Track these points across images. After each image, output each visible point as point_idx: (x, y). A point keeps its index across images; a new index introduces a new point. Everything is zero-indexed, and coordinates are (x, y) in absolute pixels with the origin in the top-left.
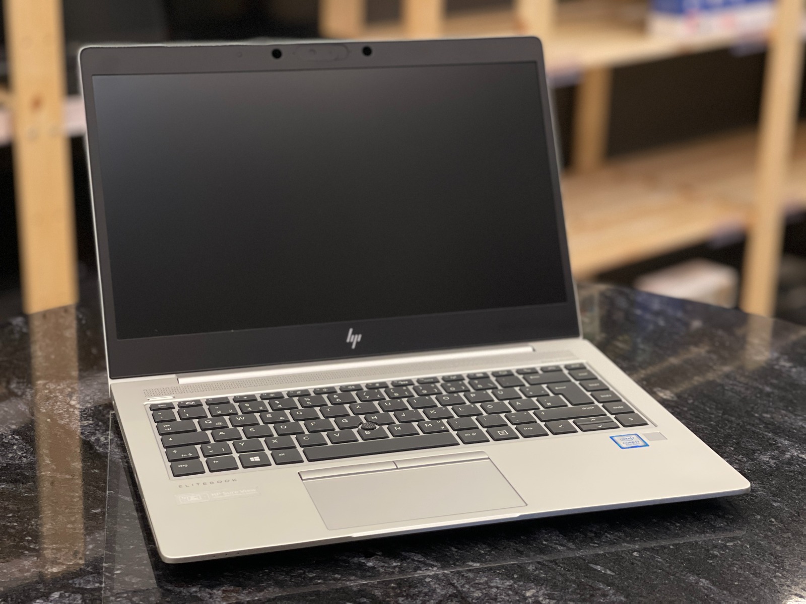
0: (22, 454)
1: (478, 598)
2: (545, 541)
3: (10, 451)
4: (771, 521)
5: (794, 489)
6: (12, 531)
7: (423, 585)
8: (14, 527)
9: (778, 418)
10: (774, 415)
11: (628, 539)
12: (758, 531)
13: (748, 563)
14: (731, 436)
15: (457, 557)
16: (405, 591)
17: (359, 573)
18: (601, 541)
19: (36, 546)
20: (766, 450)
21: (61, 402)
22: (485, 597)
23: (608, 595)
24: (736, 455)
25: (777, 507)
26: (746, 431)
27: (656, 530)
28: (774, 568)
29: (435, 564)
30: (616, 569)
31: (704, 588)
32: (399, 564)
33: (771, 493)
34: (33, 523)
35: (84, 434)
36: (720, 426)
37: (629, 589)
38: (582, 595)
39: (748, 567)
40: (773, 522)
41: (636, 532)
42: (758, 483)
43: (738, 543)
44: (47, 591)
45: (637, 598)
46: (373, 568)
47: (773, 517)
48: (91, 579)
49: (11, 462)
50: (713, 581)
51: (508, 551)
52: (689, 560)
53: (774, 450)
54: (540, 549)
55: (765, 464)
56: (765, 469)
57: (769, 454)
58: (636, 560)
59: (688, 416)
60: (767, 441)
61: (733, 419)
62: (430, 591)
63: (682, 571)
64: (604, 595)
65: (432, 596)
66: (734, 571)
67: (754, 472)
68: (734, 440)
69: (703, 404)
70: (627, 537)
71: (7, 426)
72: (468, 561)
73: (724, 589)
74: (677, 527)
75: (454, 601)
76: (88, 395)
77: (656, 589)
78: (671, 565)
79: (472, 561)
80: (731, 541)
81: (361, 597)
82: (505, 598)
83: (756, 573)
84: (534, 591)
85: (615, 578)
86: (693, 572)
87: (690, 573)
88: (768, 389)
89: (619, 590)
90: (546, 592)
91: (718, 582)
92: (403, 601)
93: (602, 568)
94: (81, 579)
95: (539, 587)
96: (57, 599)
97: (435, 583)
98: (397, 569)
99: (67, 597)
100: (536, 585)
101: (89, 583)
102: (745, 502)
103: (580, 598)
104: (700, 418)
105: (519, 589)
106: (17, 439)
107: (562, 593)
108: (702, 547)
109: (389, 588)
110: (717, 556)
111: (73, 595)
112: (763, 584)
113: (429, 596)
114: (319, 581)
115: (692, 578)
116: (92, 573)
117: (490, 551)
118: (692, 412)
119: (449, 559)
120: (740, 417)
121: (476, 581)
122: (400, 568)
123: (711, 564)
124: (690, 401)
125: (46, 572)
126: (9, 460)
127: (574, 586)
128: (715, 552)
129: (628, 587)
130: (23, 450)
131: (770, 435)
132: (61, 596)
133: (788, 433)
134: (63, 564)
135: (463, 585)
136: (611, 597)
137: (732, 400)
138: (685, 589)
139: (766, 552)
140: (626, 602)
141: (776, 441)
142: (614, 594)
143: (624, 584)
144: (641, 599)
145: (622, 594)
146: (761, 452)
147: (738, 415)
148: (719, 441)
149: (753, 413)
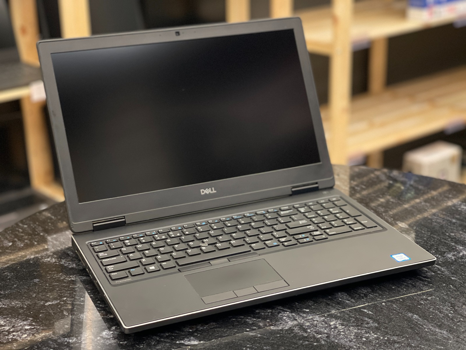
1: (308, 326)
2: (340, 298)
4: (450, 287)
5: (463, 270)
7: (282, 320)
9: (458, 235)
10: (456, 234)
11: (380, 297)
12: (443, 292)
13: (438, 307)
15: (298, 307)
16: (274, 323)
17: (252, 315)
18: (367, 298)
20: (450, 251)
25: (453, 280)
26: (441, 242)
27: (394, 292)
28: (450, 309)
29: (288, 310)
30: (374, 311)
31: (415, 319)
32: (271, 311)
33: (451, 273)
37: (380, 320)
38: (357, 324)
39: (437, 309)
40: (451, 287)
41: (384, 293)
42: (445, 268)
45: (383, 324)
46: (259, 313)
47: (451, 285)
50: (420, 316)
51: (322, 304)
52: (409, 306)
53: (454, 251)
54: (337, 302)
55: (449, 259)
56: (449, 261)
57: (452, 253)
58: (384, 307)
60: (452, 247)
62: (285, 323)
63: (405, 311)
64: (368, 323)
65: (286, 325)
66: (430, 311)
67: (444, 263)
68: (435, 247)
69: (421, 229)
70: (380, 296)
72: (303, 309)
73: (425, 319)
74: (404, 290)
75: (297, 327)
77: (392, 320)
78: (400, 309)
79: (305, 309)
80: (430, 297)
81: (254, 326)
83: (441, 311)
84: (335, 322)
85: (373, 315)
86: (411, 312)
87: (409, 312)
88: (454, 221)
89: (375, 321)
90: (340, 323)
91: (422, 316)
92: (273, 328)
93: (367, 311)
95: (337, 320)
97: (288, 319)
98: (270, 313)
99: (119, 329)
100: (335, 319)
102: (438, 278)
103: (356, 325)
104: (419, 237)
105: (327, 321)
107: (347, 323)
108: (416, 300)
109: (266, 322)
110: (422, 304)
112: (444, 317)
113: (285, 325)
114: (234, 319)
115: (410, 315)
117: (314, 304)
119: (294, 308)
120: (439, 235)
121: (307, 318)
122: (271, 312)
123: (419, 308)
127: (353, 319)
128: (422, 302)
129: (379, 319)
131: (453, 244)
133: (462, 243)
135: (301, 320)
137: (436, 227)
138: (406, 320)
139: (447, 301)
140: (378, 326)
141: (456, 247)
142: (372, 323)
143: (377, 318)
144: (385, 325)
145: (376, 322)
146: (448, 253)
147: (438, 234)
148: (428, 248)
149: (445, 233)
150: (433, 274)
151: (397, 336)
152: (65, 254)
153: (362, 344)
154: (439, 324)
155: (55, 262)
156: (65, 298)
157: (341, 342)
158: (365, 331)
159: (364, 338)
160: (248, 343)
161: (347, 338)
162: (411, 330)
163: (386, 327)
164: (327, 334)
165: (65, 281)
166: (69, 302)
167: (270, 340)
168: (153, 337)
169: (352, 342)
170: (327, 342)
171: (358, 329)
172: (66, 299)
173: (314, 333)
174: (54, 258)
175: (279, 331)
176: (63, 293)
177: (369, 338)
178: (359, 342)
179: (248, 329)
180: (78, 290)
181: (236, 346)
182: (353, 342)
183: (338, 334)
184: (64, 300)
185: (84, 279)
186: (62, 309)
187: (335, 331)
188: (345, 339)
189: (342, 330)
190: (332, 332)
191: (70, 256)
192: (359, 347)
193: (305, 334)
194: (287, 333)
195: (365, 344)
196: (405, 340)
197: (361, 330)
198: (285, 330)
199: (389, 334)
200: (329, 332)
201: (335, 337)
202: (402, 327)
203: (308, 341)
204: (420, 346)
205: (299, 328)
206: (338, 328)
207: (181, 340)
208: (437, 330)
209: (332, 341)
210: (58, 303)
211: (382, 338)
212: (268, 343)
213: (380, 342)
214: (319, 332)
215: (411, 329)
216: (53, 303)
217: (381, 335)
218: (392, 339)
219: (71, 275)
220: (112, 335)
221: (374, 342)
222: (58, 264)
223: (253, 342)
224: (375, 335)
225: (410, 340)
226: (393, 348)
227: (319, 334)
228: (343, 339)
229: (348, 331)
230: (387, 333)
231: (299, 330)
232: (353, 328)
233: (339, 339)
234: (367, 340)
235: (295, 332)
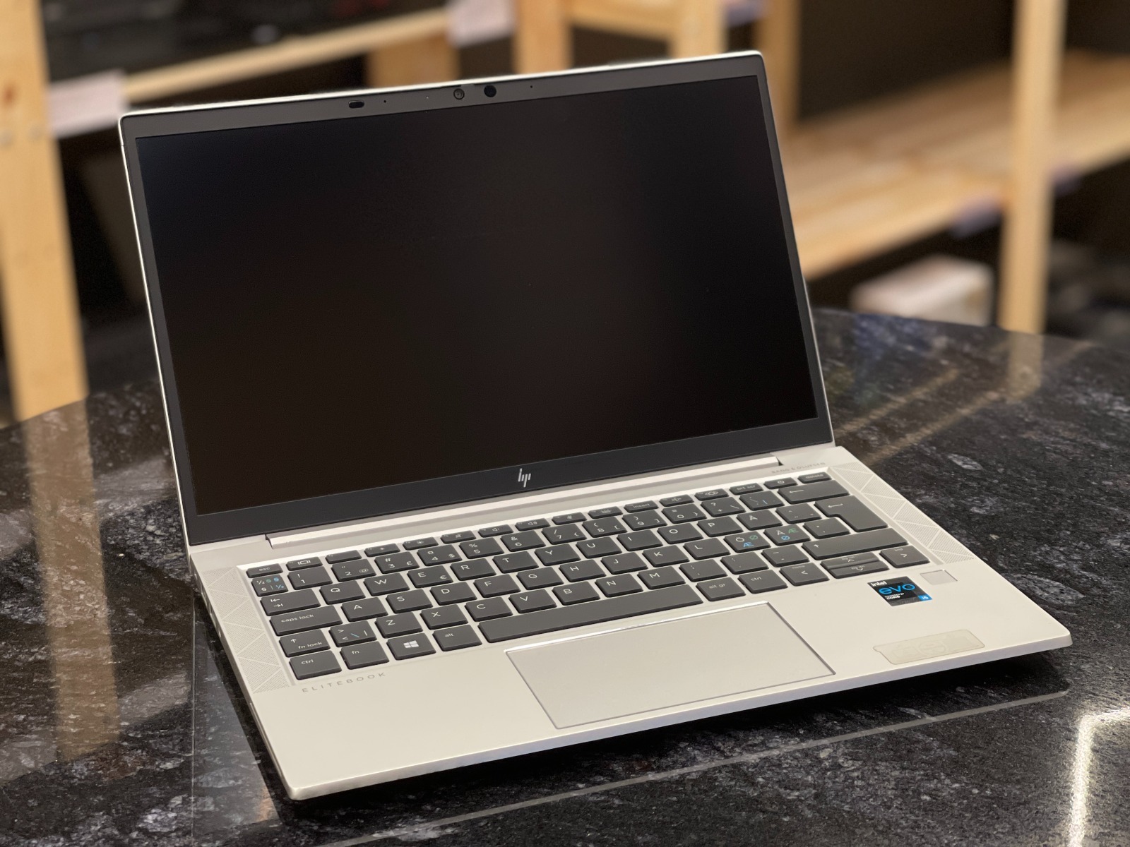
0: (93, 605)
1: (755, 766)
3: (77, 603)
7: (677, 752)
8: (100, 710)
9: (1124, 485)
10: (1118, 481)
12: (1120, 646)
14: (1064, 515)
16: (654, 762)
19: (137, 734)
20: (1115, 532)
21: (134, 528)
22: (765, 762)
24: (1074, 542)
26: (1083, 506)
30: (936, 712)
35: (174, 571)
36: (1047, 502)
37: (959, 738)
42: (1110, 579)
43: (1096, 664)
44: (163, 795)
45: (972, 750)
48: (221, 775)
49: (80, 617)
53: (1125, 530)
55: (1116, 551)
56: (1117, 559)
57: (1118, 536)
58: (962, 697)
59: (1002, 491)
60: (1115, 519)
61: (1063, 490)
62: (688, 760)
64: (927, 750)
65: (692, 766)
67: (1103, 564)
68: (1069, 521)
69: (1019, 472)
71: (65, 568)
75: (724, 772)
76: (170, 517)
77: (995, 736)
81: (596, 775)
82: (792, 762)
84: (830, 750)
85: (937, 725)
88: (1104, 446)
90: (846, 751)
92: (653, 776)
93: (917, 712)
94: (207, 776)
96: (180, 806)
97: (694, 749)
101: (219, 781)
102: (1097, 606)
104: (1018, 493)
106: (82, 586)
107: (868, 752)
109: (632, 760)
111: (200, 798)
113: (688, 767)
116: (221, 767)
118: (1006, 485)
120: (1071, 487)
121: (750, 743)
124: (1001, 470)
125: (158, 769)
126: (76, 616)
127: (883, 739)
129: (957, 736)
130: (94, 600)
131: (1116, 510)
132: (184, 801)
134: (180, 757)
135: (732, 748)
136: (935, 751)
137: (1058, 464)
140: (957, 757)
141: (1125, 518)
142: (940, 748)
143: (949, 731)
144: (977, 751)
145: (950, 746)
146: (1108, 535)
147: (1069, 484)
148: (1048, 522)
149: (1088, 480)
150: (1081, 596)
151: (1018, 782)
152: (12, 584)
153: (924, 813)
156: (22, 717)
157: (859, 810)
158: (922, 773)
159: (926, 794)
160: (588, 826)
161: (877, 795)
163: (980, 761)
164: (814, 786)
165: (16, 663)
166: (34, 727)
167: (651, 815)
168: (301, 824)
169: (893, 809)
170: (818, 811)
171: (903, 768)
172: (24, 720)
173: (776, 787)
175: (674, 786)
176: (13, 700)
177: (939, 794)
178: (911, 806)
179: (583, 783)
181: (553, 839)
182: (896, 807)
183: (848, 787)
184: (18, 723)
185: (76, 656)
187: (836, 777)
188: (872, 799)
189: (856, 774)
190: (829, 781)
191: (26, 591)
192: (915, 821)
193: (752, 790)
194: (696, 789)
195: (931, 813)
197: (912, 770)
198: (692, 780)
199: (995, 779)
200: (820, 781)
201: (842, 796)
202: (1027, 756)
203: (764, 812)
205: (730, 772)
206: (842, 767)
207: (386, 828)
209: (834, 808)
211: (976, 791)
212: (646, 823)
213: (975, 805)
214: (789, 781)
217: (972, 784)
218: (1006, 795)
219: (32, 645)
220: (175, 822)
221: (956, 804)
223: (601, 823)
224: (953, 783)
226: (1015, 820)
227: (792, 790)
228: (865, 801)
229: (875, 775)
230: (987, 776)
231: (732, 780)
232: (888, 764)
233: (853, 799)
234: (934, 801)
235: (721, 786)
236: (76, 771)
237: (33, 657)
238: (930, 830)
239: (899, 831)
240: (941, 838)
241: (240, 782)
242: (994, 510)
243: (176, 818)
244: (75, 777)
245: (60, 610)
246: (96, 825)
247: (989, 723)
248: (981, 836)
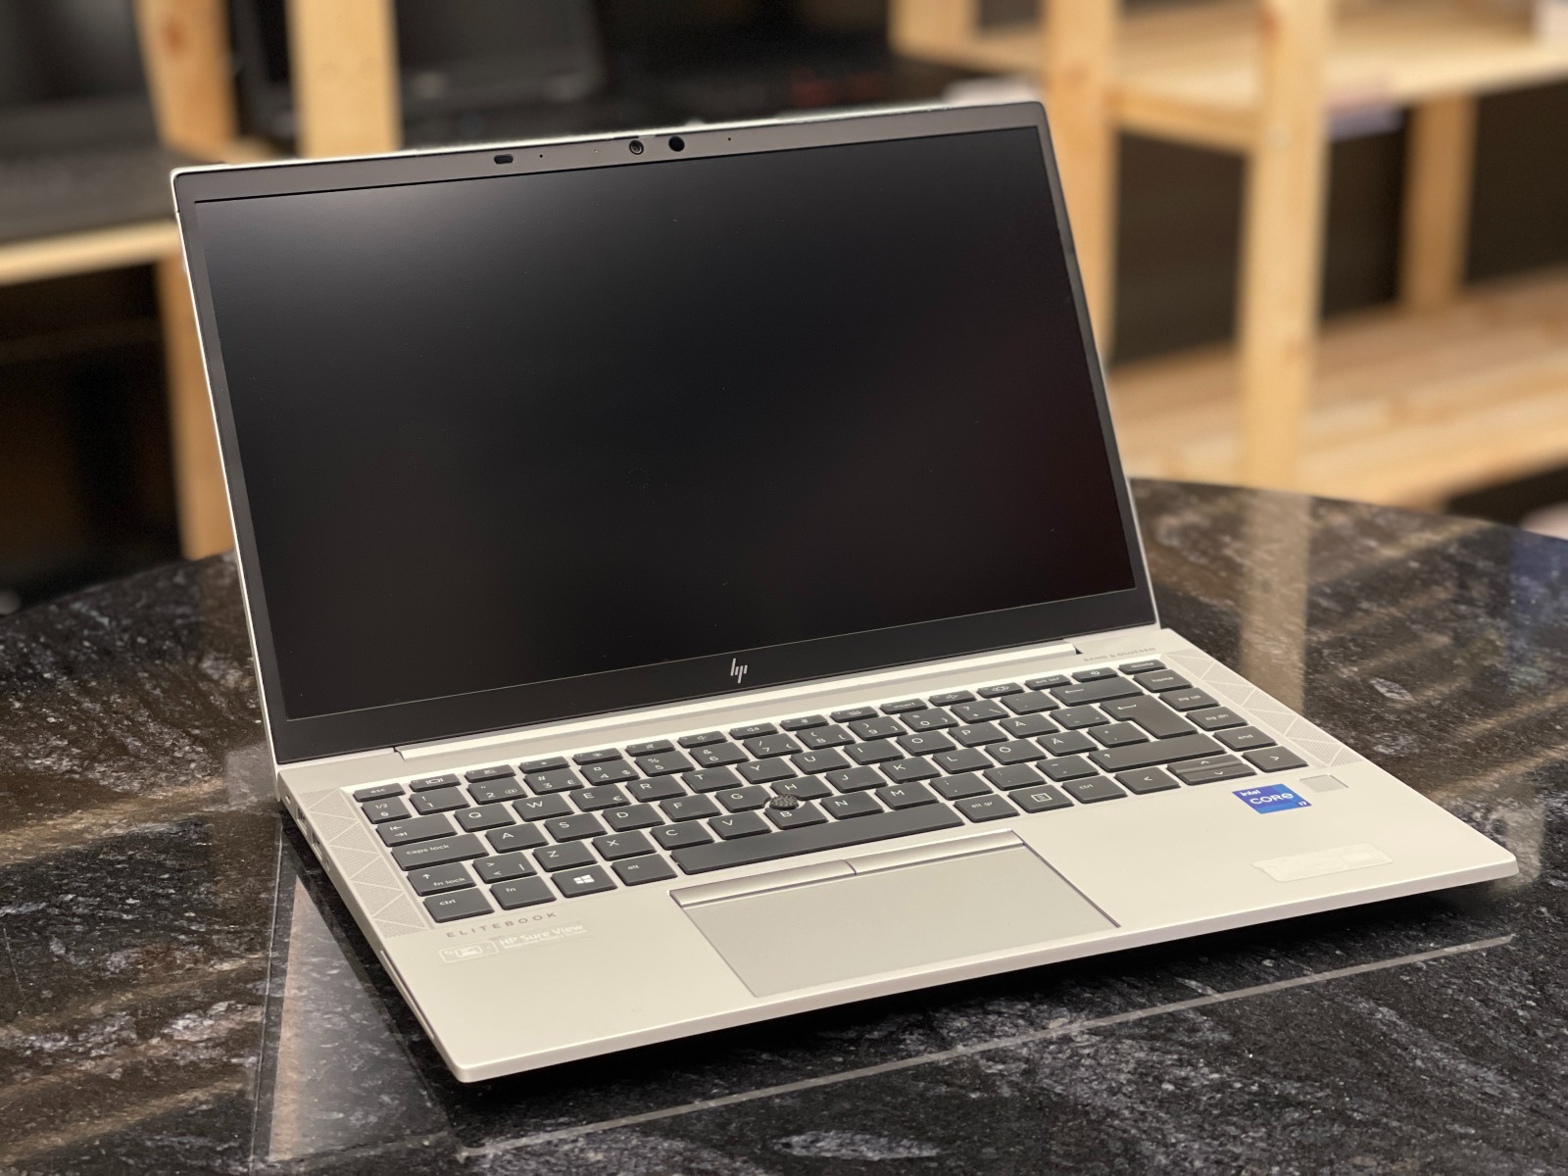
1: (959, 1030)
3: (184, 772)
4: (1538, 912)
6: (164, 902)
8: (167, 896)
12: (1509, 928)
13: (1478, 982)
19: (200, 928)
23: (1198, 1031)
24: (1499, 797)
25: (1556, 887)
28: (1524, 992)
30: (1225, 987)
31: (1382, 1022)
33: (1552, 864)
34: (202, 889)
37: (1242, 1021)
38: (1151, 1029)
39: (1476, 990)
40: (1542, 913)
44: (206, 1000)
47: (1545, 905)
50: (1402, 1011)
55: (1553, 813)
57: (1564, 795)
58: (1266, 973)
59: (1425, 728)
63: (1347, 993)
64: (1193, 1030)
66: (1447, 995)
73: (1421, 1025)
77: (1292, 1022)
80: (1453, 944)
83: (1489, 999)
84: (1065, 1020)
85: (1220, 1002)
86: (1369, 996)
87: (1362, 996)
89: (1225, 1023)
90: (1086, 1023)
91: (1411, 1013)
93: (1199, 985)
94: (268, 982)
95: (1074, 1015)
96: (221, 1013)
100: (1070, 1011)
101: (279, 989)
105: (1038, 1017)
106: (198, 753)
107: (1114, 1025)
111: (249, 1007)
112: (1497, 1019)
115: (1364, 1006)
118: (1435, 722)
123: (1405, 982)
124: (1436, 703)
125: (211, 970)
129: (1241, 1017)
130: (206, 771)
132: (229, 1009)
134: (242, 958)
136: (1204, 1033)
138: (1346, 1023)
139: (1516, 964)
140: (1231, 1042)
142: (1212, 1030)
143: (1233, 1012)
144: (1260, 1038)
145: (1225, 1028)
149: (1552, 724)
151: (1299, 1079)
152: (115, 745)
153: (1157, 1104)
154: (1472, 1044)
155: (67, 772)
156: (70, 896)
157: (1074, 1094)
158: (1175, 1057)
159: (1169, 1082)
161: (1104, 1078)
162: (1357, 1063)
163: (1261, 1048)
164: (1027, 1061)
165: (87, 836)
166: (81, 909)
169: (1120, 1096)
170: (1020, 1090)
171: (1153, 1049)
172: (72, 900)
174: (68, 756)
177: (1189, 1084)
178: (1145, 1095)
180: (125, 868)
182: (1125, 1094)
183: (1070, 1066)
184: (62, 903)
186: (48, 933)
187: (1060, 1052)
188: (1096, 1082)
189: (1087, 1051)
190: (1050, 1057)
192: (1142, 1113)
195: (1167, 1105)
196: (1327, 1096)
197: (1163, 1052)
199: (1269, 1072)
200: (1037, 1056)
201: (1058, 1075)
202: (1324, 1049)
203: (948, 1084)
204: (1385, 1120)
206: (1073, 1041)
208: (1462, 1067)
209: (1043, 1089)
210: (38, 911)
211: (1238, 1085)
213: (1230, 1101)
215: (1358, 1058)
216: (21, 909)
217: (1236, 1076)
218: (1277, 1093)
220: (209, 1031)
221: (1205, 1098)
222: (77, 776)
224: (1211, 1073)
225: (1347, 1099)
226: (1275, 1124)
227: (997, 1062)
228: (1086, 1083)
229: (1112, 1054)
230: (1260, 1069)
231: (922, 1044)
232: (1134, 1043)
233: (1073, 1080)
234: (1178, 1091)
235: (906, 1050)
236: (112, 962)
237: (108, 830)
238: (1158, 1125)
239: (1116, 1122)
240: (1168, 1136)
241: (304, 993)
242: (1407, 751)
243: (212, 1026)
244: (109, 970)
245: (161, 778)
246: (113, 1026)
247: (1290, 1006)
248: (1222, 1139)
